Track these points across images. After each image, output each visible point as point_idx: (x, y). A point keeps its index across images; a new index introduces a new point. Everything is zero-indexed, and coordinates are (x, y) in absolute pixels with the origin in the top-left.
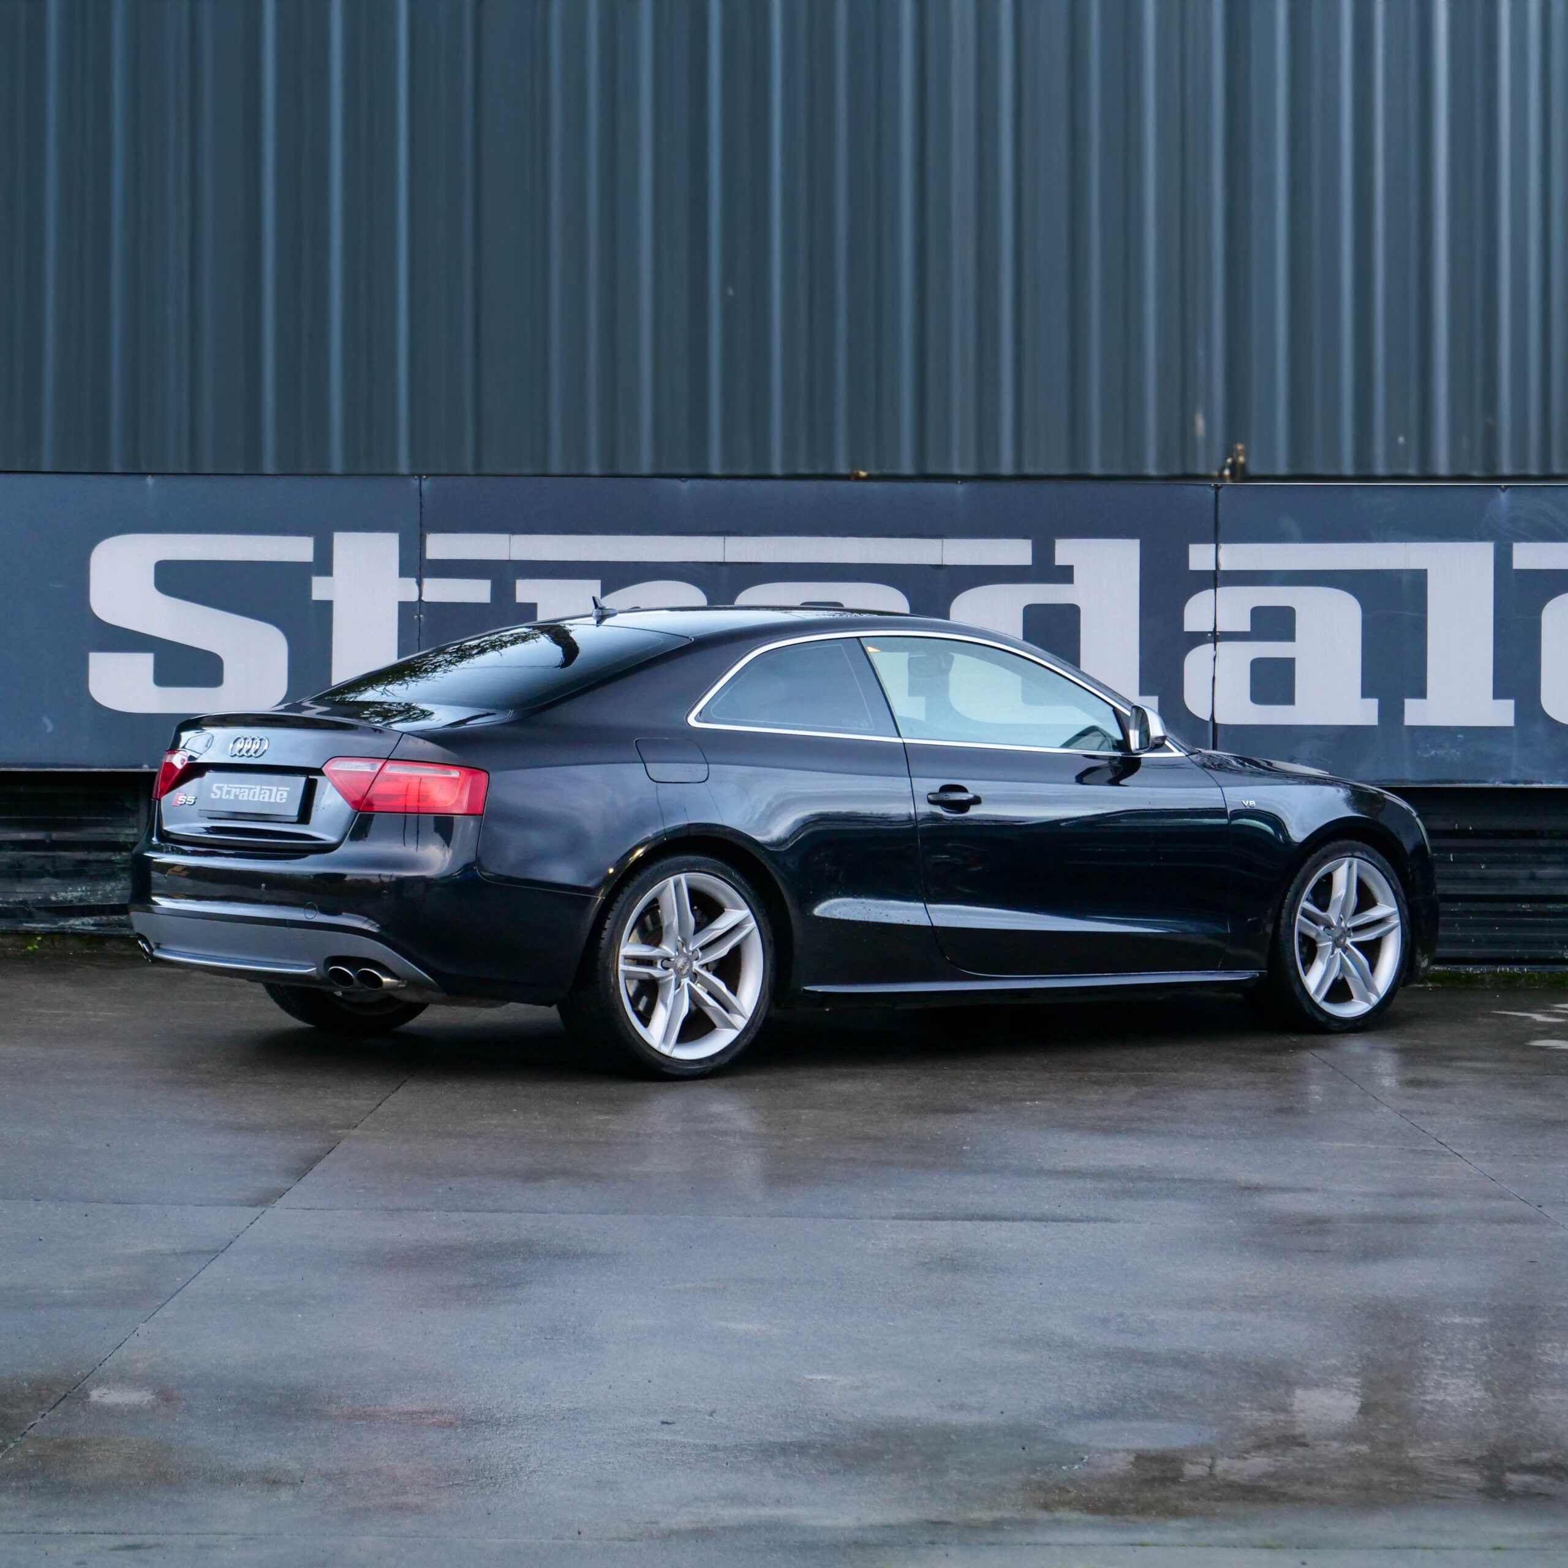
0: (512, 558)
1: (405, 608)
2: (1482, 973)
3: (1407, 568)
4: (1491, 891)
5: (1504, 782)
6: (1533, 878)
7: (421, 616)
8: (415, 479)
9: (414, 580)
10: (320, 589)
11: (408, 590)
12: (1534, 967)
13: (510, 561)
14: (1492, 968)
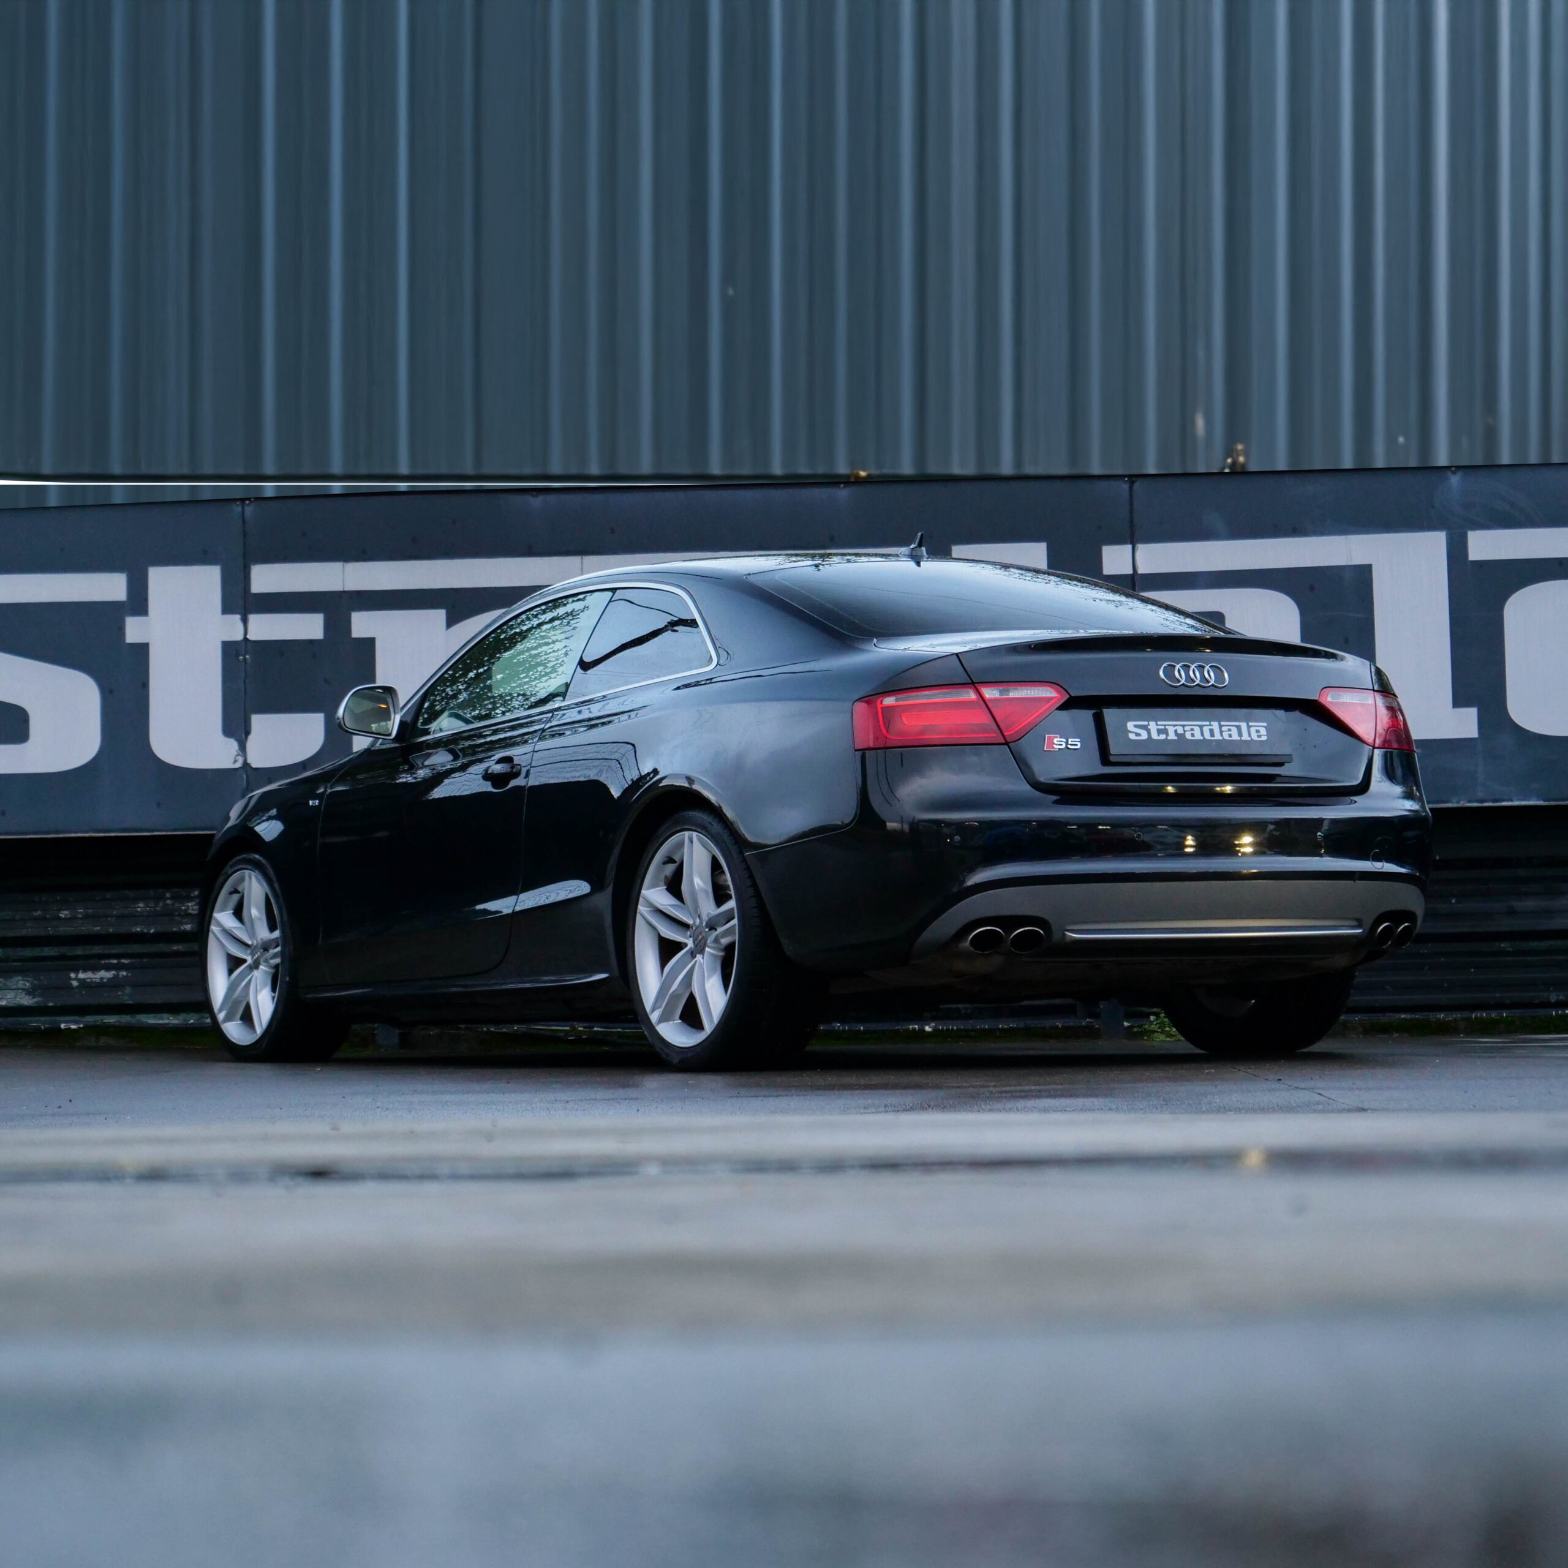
0: (347, 589)
1: (229, 649)
2: (1455, 1020)
3: (1349, 564)
4: (1465, 928)
5: (1470, 801)
6: (1512, 912)
7: (247, 656)
8: (237, 505)
9: (238, 617)
10: (134, 630)
11: (232, 629)
12: (1514, 1011)
13: (344, 592)
14: (1466, 1014)
